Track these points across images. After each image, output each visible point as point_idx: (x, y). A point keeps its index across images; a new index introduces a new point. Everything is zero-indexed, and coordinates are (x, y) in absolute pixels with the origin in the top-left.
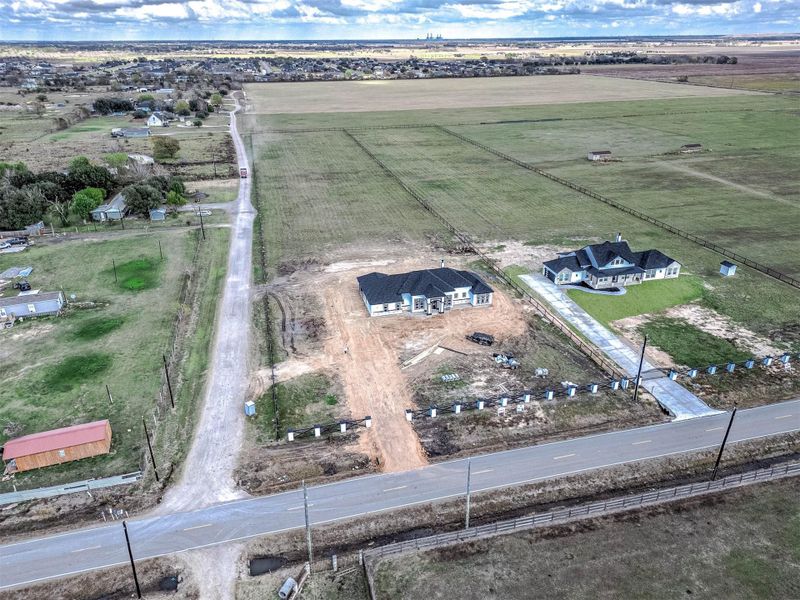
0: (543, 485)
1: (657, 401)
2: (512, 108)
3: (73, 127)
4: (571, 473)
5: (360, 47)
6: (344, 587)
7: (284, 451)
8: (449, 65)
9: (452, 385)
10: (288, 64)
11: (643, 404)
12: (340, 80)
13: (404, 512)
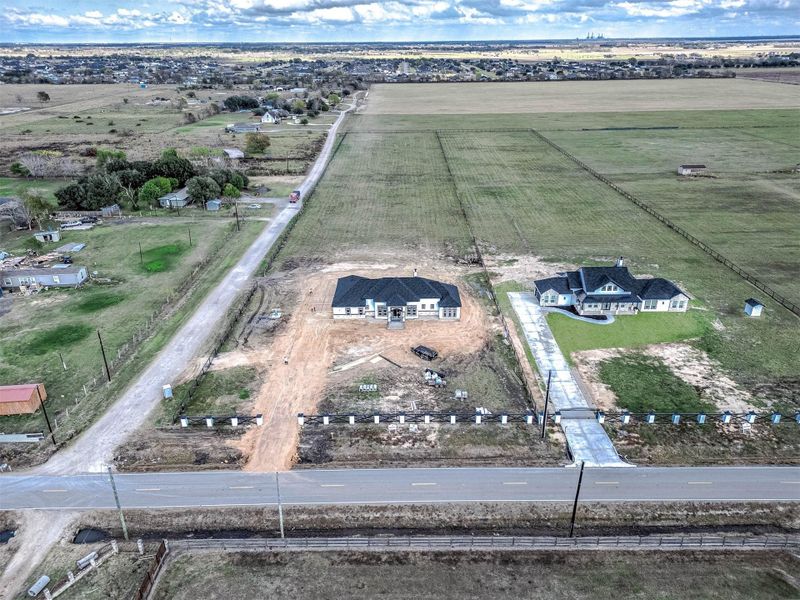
0: (384, 509)
1: (567, 443)
2: (629, 114)
3: (201, 122)
4: (417, 502)
5: (510, 48)
6: (139, 571)
7: (173, 436)
8: (590, 66)
9: (364, 395)
10: (425, 64)
11: (549, 444)
12: (468, 81)
13: (235, 511)
